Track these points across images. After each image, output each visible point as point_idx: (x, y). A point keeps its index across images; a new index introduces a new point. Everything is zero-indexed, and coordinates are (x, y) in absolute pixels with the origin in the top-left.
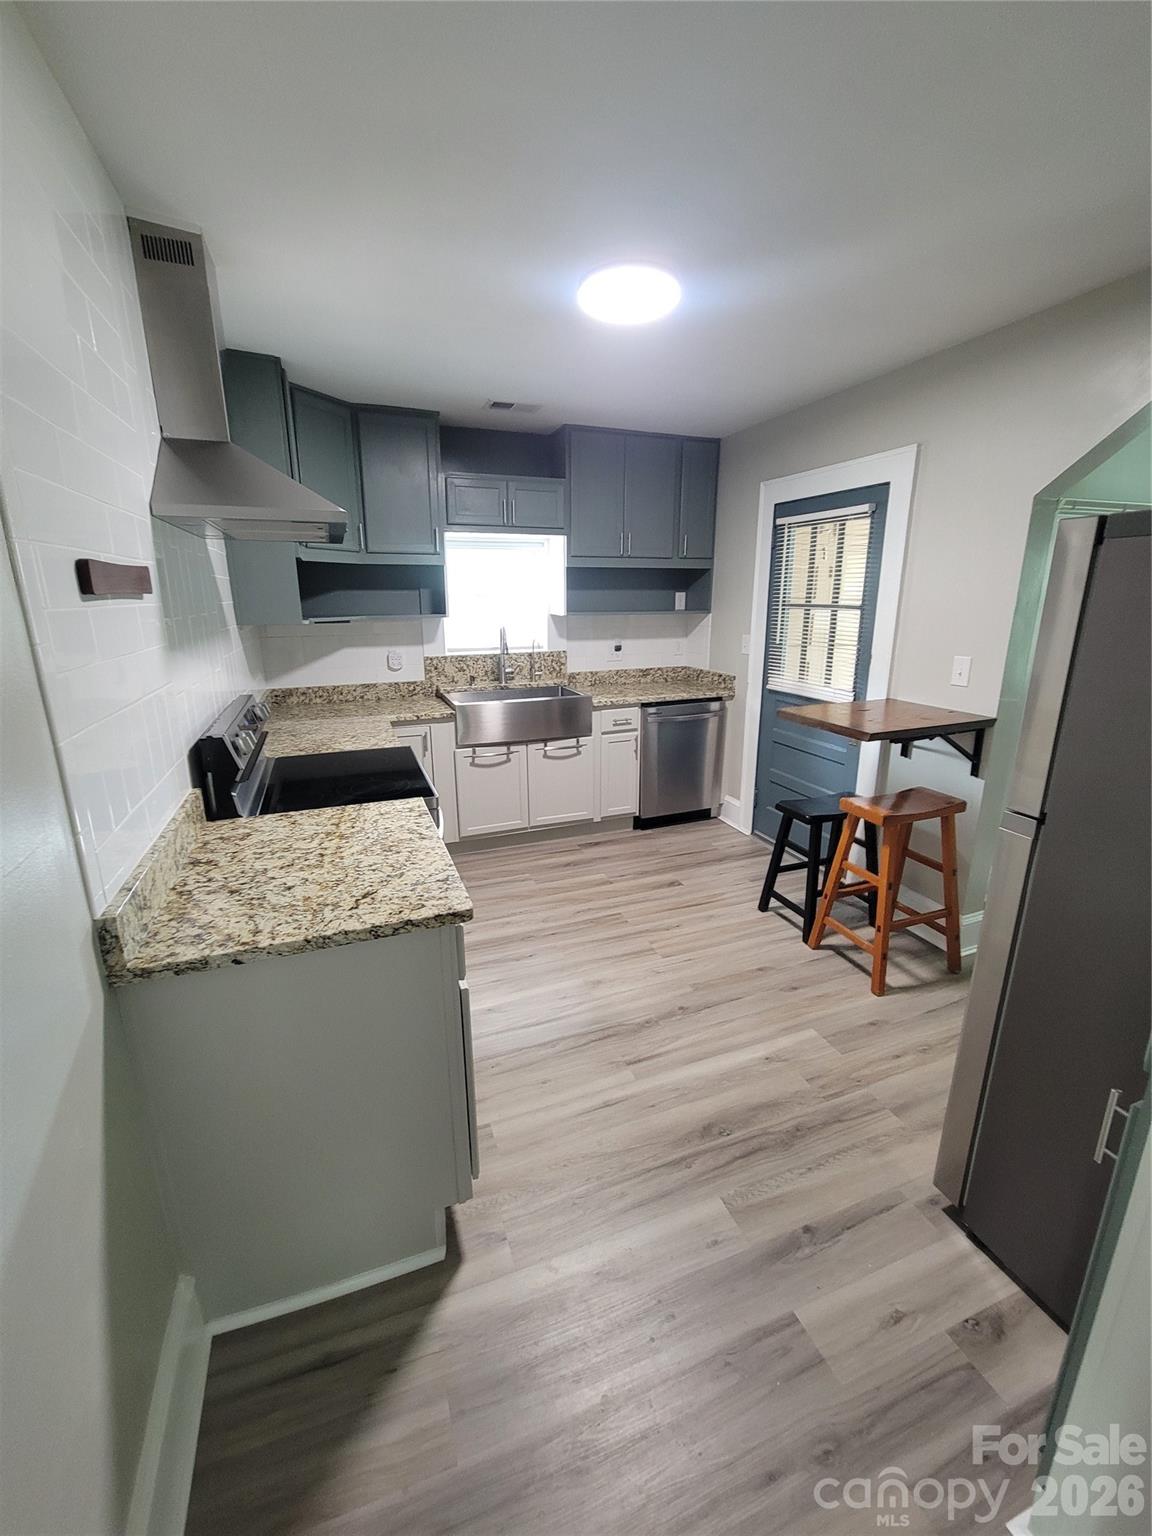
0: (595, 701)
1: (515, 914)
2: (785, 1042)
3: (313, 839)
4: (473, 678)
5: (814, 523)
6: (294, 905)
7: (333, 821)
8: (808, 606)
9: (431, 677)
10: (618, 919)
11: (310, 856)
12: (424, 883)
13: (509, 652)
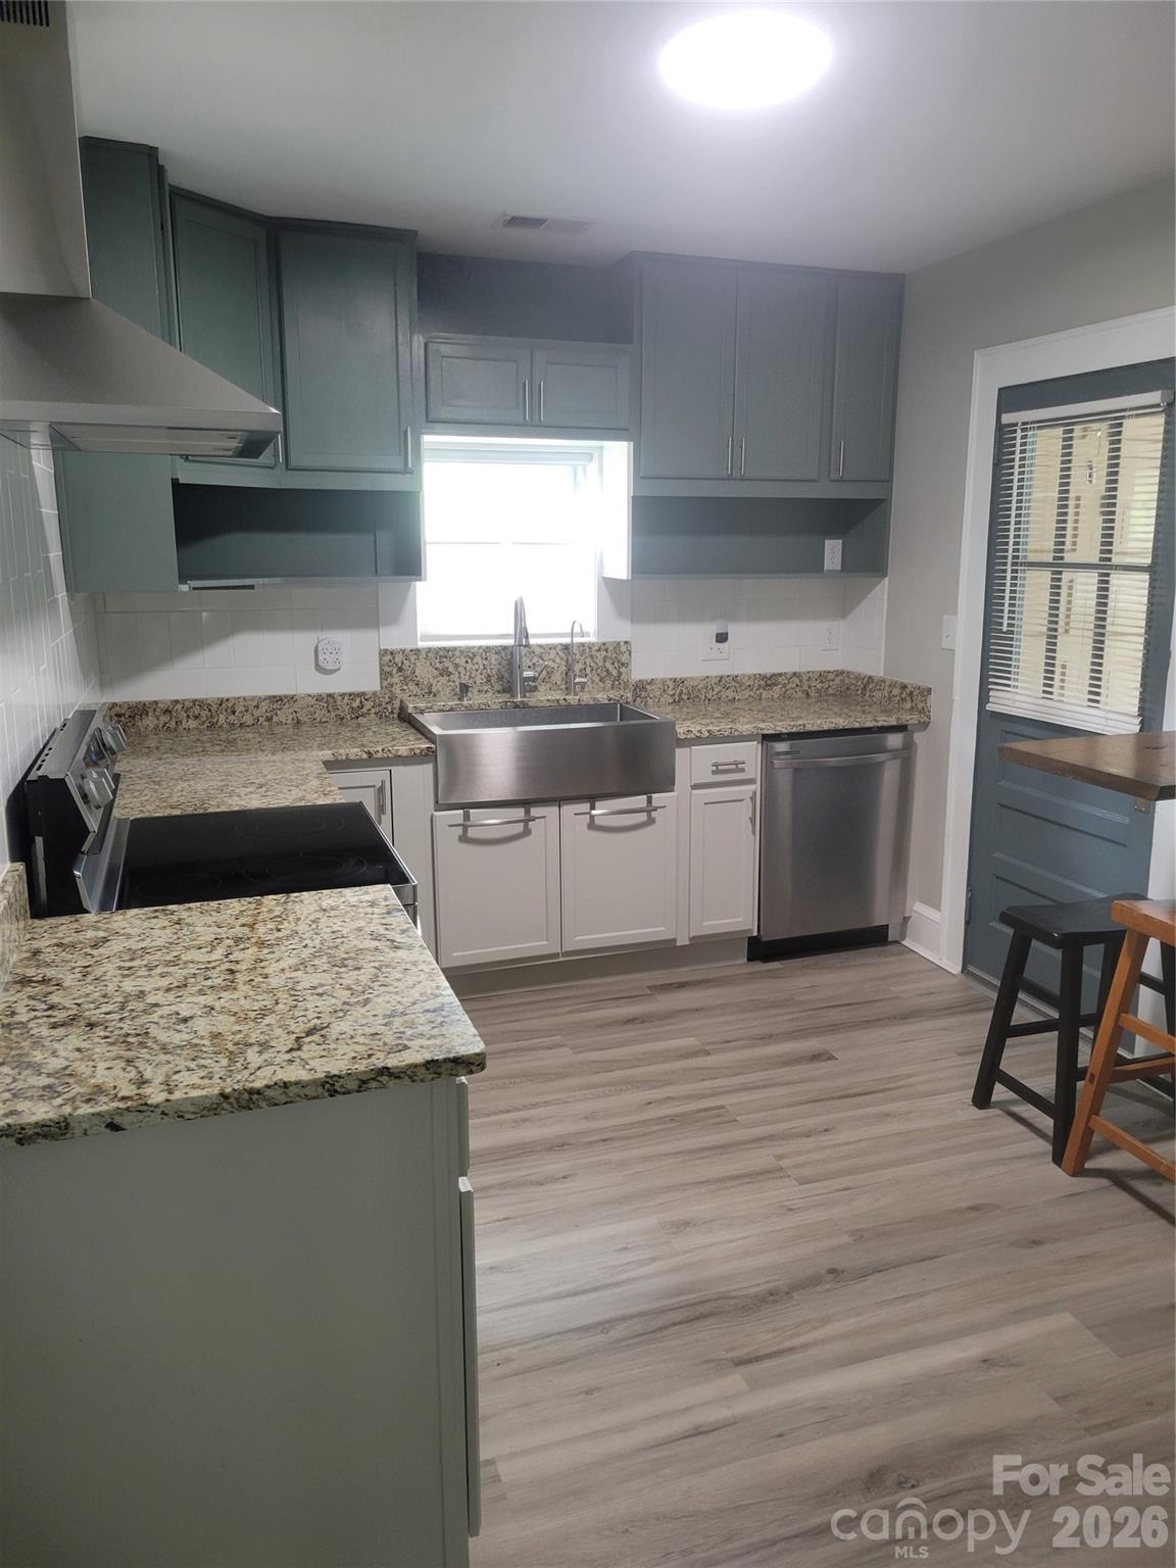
0: (681, 730)
1: (535, 1106)
2: (1015, 1334)
3: (213, 948)
4: (465, 688)
5: (1068, 423)
6: (197, 1045)
7: (243, 920)
8: (1058, 565)
9: (392, 685)
10: (718, 1116)
11: (213, 974)
12: (404, 1014)
13: (532, 641)
